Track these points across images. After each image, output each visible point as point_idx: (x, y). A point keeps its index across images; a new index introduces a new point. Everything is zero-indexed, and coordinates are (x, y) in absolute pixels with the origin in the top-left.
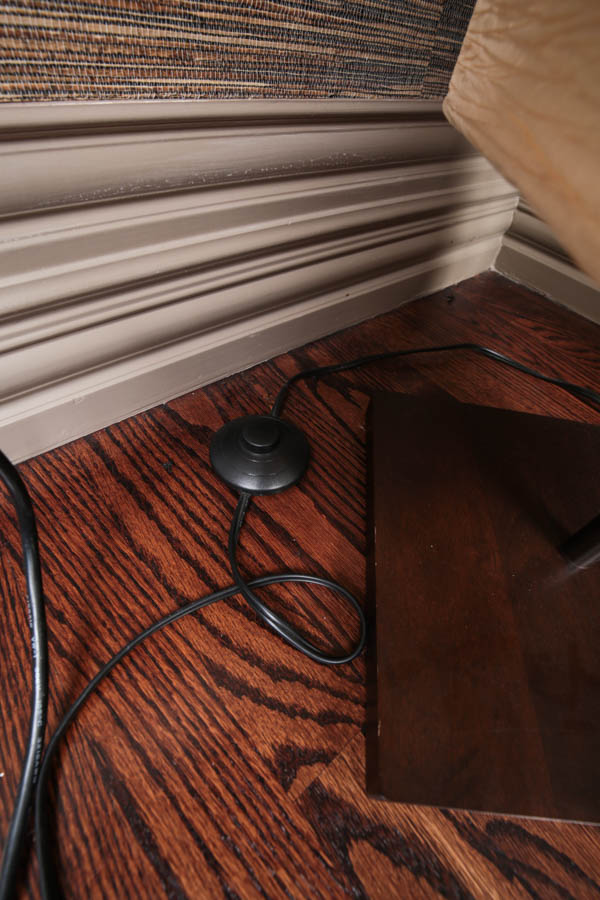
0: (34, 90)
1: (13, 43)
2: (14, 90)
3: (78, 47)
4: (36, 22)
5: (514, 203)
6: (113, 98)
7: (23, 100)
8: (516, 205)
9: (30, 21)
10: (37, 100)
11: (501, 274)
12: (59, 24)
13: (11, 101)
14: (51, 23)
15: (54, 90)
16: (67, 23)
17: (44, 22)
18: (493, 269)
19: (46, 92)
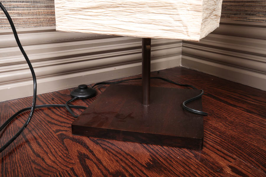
0: (37, 26)
1: (35, 20)
2: (34, 26)
3: (45, 20)
4: (39, 17)
5: (180, 45)
6: (51, 26)
7: (35, 27)
8: (181, 45)
9: (38, 17)
10: (37, 27)
11: (184, 67)
12: (43, 17)
13: (33, 27)
14: (41, 17)
15: (40, 25)
16: (44, 17)
17: (40, 17)
18: (181, 66)
19: (39, 26)
